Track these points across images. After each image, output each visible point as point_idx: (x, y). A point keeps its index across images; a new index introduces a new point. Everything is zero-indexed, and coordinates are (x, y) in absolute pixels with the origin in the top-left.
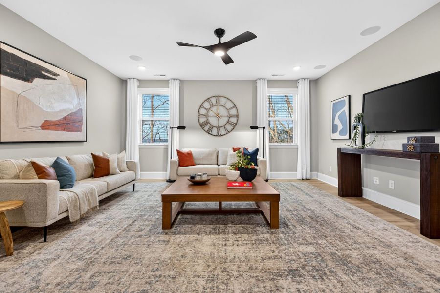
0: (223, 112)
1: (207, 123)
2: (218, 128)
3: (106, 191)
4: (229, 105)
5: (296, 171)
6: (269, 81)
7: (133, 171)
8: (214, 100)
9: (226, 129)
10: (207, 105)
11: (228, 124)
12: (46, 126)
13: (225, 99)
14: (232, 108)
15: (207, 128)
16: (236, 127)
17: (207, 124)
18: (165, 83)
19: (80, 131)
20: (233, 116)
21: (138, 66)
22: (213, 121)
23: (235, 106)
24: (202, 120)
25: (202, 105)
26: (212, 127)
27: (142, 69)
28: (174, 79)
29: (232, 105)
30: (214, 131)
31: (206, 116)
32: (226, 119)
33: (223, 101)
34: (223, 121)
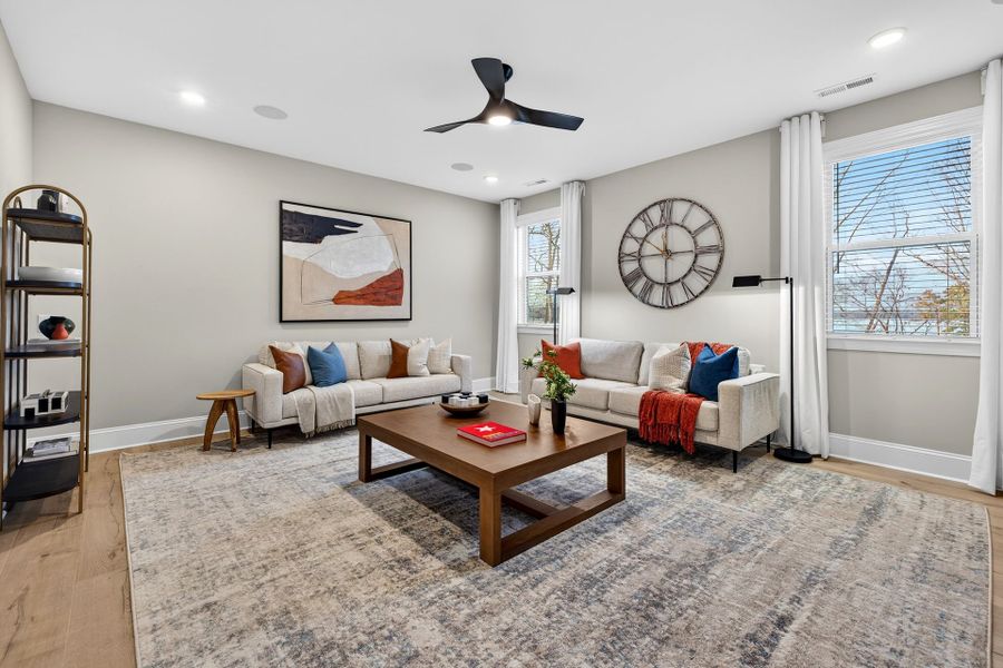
0: (678, 240)
1: (640, 273)
2: (668, 285)
3: (381, 400)
4: (697, 219)
5: (969, 452)
6: (827, 116)
7: (459, 375)
8: (655, 214)
9: (686, 289)
10: (639, 229)
11: (693, 272)
12: (342, 298)
13: (686, 206)
14: (703, 228)
15: (639, 286)
16: (716, 283)
17: (639, 277)
18: (552, 196)
19: (398, 303)
20: (709, 250)
21: (485, 177)
22: (654, 268)
23: (714, 221)
24: (630, 267)
25: (627, 231)
26: (651, 284)
27: (492, 180)
28: (568, 183)
29: (704, 219)
30: (657, 296)
31: (639, 257)
32: (688, 260)
33: (679, 210)
34: (679, 266)
